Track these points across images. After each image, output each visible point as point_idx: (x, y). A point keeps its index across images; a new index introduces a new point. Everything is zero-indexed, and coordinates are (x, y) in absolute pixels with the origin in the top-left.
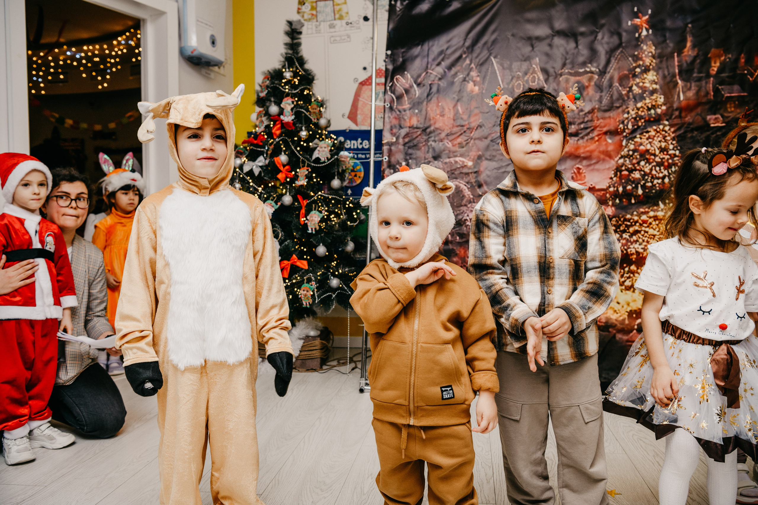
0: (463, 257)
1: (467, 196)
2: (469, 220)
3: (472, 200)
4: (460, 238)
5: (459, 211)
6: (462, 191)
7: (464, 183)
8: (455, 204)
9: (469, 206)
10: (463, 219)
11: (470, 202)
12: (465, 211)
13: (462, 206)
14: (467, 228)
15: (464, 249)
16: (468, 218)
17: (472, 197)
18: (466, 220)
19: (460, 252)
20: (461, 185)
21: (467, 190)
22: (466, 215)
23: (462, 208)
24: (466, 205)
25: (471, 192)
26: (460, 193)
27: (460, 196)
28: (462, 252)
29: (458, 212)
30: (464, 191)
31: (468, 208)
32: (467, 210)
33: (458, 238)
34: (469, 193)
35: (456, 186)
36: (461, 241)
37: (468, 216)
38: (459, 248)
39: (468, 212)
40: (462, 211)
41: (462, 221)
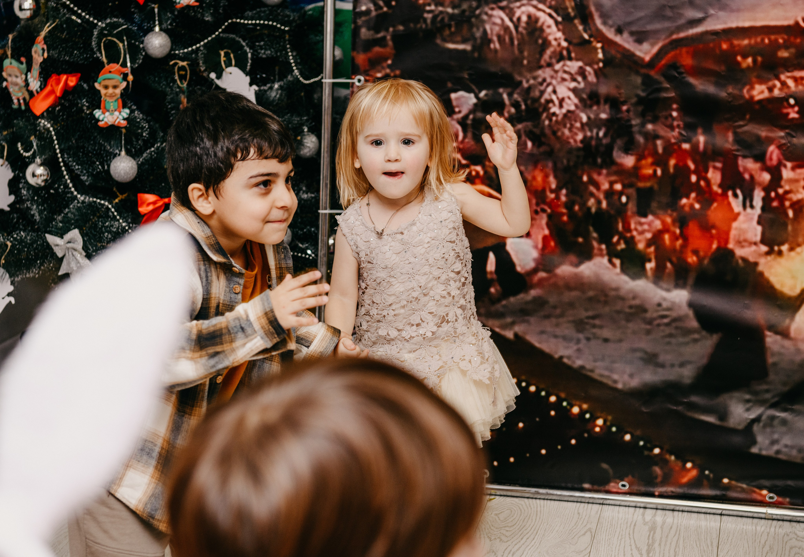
0: (540, 189)
1: (554, 43)
2: (557, 102)
3: (565, 53)
4: (533, 144)
5: (535, 78)
6: (541, 30)
7: (548, 11)
8: (525, 62)
9: (558, 67)
10: (543, 100)
11: (561, 58)
12: (548, 80)
13: (540, 67)
14: (550, 120)
15: (542, 170)
16: (554, 97)
17: (565, 44)
18: (551, 101)
19: (534, 178)
20: (540, 14)
21: (554, 28)
22: (550, 89)
23: (540, 72)
24: (550, 65)
25: (564, 33)
26: (537, 33)
27: (536, 41)
28: (539, 178)
29: (532, 82)
30: (548, 31)
31: (556, 72)
32: (552, 77)
33: (529, 144)
34: (559, 35)
35: (529, 16)
36: (535, 151)
37: (555, 92)
38: (530, 168)
39: (554, 82)
40: (540, 80)
41: (541, 104)
